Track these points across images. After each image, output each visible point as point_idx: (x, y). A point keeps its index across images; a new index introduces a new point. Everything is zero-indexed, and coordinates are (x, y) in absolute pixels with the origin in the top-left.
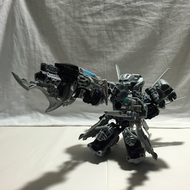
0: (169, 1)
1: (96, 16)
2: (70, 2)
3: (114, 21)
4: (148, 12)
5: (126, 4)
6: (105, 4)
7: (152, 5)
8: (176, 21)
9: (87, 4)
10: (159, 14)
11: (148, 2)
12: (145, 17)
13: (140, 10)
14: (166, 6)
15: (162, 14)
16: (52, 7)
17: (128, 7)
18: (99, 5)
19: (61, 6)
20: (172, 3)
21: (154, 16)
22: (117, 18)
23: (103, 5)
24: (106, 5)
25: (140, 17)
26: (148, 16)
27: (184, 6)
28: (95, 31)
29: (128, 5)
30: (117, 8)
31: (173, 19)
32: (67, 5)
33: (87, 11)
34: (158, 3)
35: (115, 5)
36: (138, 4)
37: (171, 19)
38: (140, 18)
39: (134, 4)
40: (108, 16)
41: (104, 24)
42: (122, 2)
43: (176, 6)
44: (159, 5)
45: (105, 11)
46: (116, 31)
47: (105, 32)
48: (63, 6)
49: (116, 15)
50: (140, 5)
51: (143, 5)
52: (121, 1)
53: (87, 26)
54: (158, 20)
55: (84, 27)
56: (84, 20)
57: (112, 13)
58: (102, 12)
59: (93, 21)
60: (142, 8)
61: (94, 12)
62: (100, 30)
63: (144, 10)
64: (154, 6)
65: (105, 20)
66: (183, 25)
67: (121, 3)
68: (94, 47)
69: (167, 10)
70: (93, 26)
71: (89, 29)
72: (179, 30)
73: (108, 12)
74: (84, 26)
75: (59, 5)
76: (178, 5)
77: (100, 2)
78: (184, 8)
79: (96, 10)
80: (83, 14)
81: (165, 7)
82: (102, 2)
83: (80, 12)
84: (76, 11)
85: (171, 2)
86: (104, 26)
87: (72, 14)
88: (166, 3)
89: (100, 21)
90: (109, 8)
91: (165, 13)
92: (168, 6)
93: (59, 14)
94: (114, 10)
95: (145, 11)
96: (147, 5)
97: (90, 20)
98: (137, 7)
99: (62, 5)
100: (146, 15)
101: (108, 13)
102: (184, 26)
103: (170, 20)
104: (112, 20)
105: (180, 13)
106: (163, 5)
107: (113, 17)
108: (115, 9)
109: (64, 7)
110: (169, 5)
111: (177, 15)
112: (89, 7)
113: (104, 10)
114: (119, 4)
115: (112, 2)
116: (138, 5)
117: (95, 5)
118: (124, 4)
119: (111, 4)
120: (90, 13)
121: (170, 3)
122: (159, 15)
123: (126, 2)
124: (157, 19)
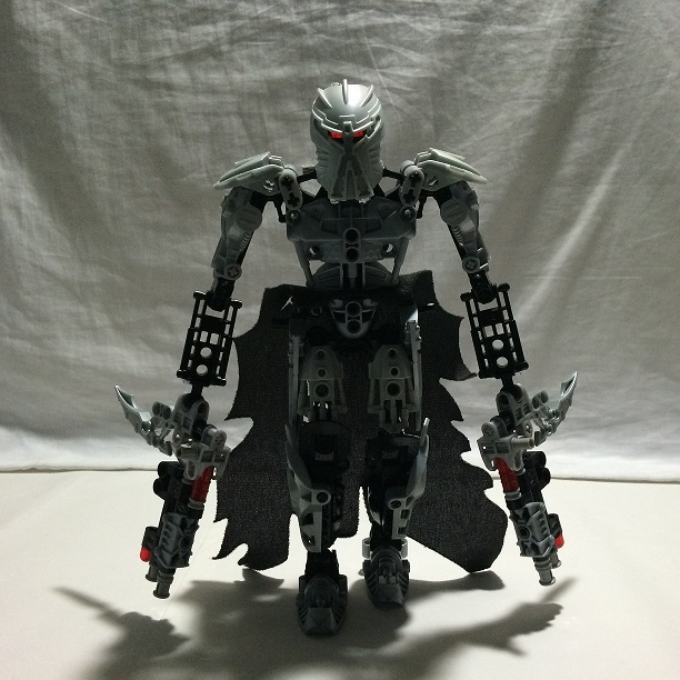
0: (464, 13)
1: (203, 64)
2: (105, 11)
3: (267, 82)
4: (391, 51)
5: (311, 20)
6: (233, 18)
7: (403, 24)
8: (492, 84)
9: (170, 18)
10: (432, 58)
11: (392, 16)
12: (380, 68)
13: (362, 41)
14: (456, 28)
15: (442, 60)
16: (39, 27)
17: (319, 31)
18: (214, 23)
19: (73, 23)
20: (477, 20)
21: (412, 66)
22: (279, 73)
23: (228, 23)
24: (239, 23)
25: (362, 70)
26: (389, 66)
27: (520, 29)
28: (200, 117)
29: (319, 24)
30: (278, 36)
31: (481, 76)
32: (97, 19)
33: (170, 45)
34: (427, 18)
35: (269, 22)
36: (354, 20)
37: (474, 76)
38: (364, 73)
39: (338, 20)
40: (245, 63)
41: (232, 92)
42: (298, 14)
43: (489, 32)
44: (430, 27)
45: (235, 46)
46: (276, 117)
47: (235, 121)
48: (79, 26)
49: (274, 61)
50: (362, 24)
51: (374, 26)
52: (293, 10)
53: (168, 99)
54: (425, 79)
55: (157, 100)
56: (158, 76)
57: (261, 52)
58: (225, 48)
59: (193, 79)
60: (369, 37)
61: (193, 48)
62: (216, 115)
63: (375, 43)
64: (411, 29)
65: (237, 77)
66: (514, 99)
67: (291, 18)
68: (195, 175)
69: (458, 43)
70: (191, 97)
71: (175, 109)
72: (502, 116)
73: (247, 47)
74: (160, 96)
75: (64, 19)
76: (497, 27)
77: (214, 11)
78: (518, 37)
79: (203, 41)
80: (154, 54)
81: (452, 35)
82: (221, 12)
83: (144, 46)
84: (127, 42)
85: (474, 15)
86: (230, 99)
87: (114, 55)
88: (456, 19)
89: (216, 82)
90: (250, 32)
91: (449, 54)
92: (461, 32)
93: (65, 53)
94: (269, 41)
95: (379, 45)
96: (386, 26)
97: (179, 75)
98: (349, 33)
99: (78, 20)
100: (384, 61)
101: (244, 52)
102: (521, 101)
103: (471, 80)
104: (263, 79)
105: (507, 54)
106: (443, 26)
107: (264, 67)
108: (271, 37)
109: (83, 27)
110: (463, 27)
111: (493, 62)
112: (178, 29)
113: (232, 42)
114: (285, 19)
115: (260, 12)
116: (352, 26)
117: (198, 23)
118: (305, 21)
119: (257, 18)
120: (180, 52)
121: (470, 20)
122: (430, 60)
123: (311, 12)
124: (422, 76)
